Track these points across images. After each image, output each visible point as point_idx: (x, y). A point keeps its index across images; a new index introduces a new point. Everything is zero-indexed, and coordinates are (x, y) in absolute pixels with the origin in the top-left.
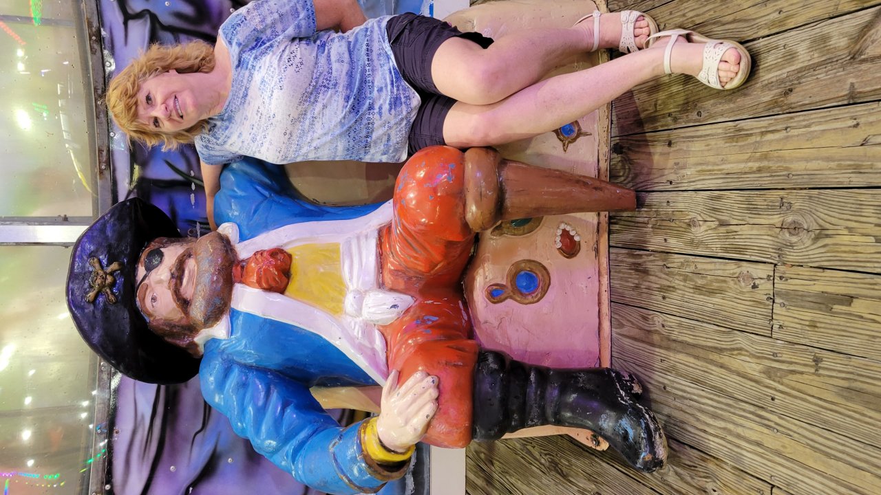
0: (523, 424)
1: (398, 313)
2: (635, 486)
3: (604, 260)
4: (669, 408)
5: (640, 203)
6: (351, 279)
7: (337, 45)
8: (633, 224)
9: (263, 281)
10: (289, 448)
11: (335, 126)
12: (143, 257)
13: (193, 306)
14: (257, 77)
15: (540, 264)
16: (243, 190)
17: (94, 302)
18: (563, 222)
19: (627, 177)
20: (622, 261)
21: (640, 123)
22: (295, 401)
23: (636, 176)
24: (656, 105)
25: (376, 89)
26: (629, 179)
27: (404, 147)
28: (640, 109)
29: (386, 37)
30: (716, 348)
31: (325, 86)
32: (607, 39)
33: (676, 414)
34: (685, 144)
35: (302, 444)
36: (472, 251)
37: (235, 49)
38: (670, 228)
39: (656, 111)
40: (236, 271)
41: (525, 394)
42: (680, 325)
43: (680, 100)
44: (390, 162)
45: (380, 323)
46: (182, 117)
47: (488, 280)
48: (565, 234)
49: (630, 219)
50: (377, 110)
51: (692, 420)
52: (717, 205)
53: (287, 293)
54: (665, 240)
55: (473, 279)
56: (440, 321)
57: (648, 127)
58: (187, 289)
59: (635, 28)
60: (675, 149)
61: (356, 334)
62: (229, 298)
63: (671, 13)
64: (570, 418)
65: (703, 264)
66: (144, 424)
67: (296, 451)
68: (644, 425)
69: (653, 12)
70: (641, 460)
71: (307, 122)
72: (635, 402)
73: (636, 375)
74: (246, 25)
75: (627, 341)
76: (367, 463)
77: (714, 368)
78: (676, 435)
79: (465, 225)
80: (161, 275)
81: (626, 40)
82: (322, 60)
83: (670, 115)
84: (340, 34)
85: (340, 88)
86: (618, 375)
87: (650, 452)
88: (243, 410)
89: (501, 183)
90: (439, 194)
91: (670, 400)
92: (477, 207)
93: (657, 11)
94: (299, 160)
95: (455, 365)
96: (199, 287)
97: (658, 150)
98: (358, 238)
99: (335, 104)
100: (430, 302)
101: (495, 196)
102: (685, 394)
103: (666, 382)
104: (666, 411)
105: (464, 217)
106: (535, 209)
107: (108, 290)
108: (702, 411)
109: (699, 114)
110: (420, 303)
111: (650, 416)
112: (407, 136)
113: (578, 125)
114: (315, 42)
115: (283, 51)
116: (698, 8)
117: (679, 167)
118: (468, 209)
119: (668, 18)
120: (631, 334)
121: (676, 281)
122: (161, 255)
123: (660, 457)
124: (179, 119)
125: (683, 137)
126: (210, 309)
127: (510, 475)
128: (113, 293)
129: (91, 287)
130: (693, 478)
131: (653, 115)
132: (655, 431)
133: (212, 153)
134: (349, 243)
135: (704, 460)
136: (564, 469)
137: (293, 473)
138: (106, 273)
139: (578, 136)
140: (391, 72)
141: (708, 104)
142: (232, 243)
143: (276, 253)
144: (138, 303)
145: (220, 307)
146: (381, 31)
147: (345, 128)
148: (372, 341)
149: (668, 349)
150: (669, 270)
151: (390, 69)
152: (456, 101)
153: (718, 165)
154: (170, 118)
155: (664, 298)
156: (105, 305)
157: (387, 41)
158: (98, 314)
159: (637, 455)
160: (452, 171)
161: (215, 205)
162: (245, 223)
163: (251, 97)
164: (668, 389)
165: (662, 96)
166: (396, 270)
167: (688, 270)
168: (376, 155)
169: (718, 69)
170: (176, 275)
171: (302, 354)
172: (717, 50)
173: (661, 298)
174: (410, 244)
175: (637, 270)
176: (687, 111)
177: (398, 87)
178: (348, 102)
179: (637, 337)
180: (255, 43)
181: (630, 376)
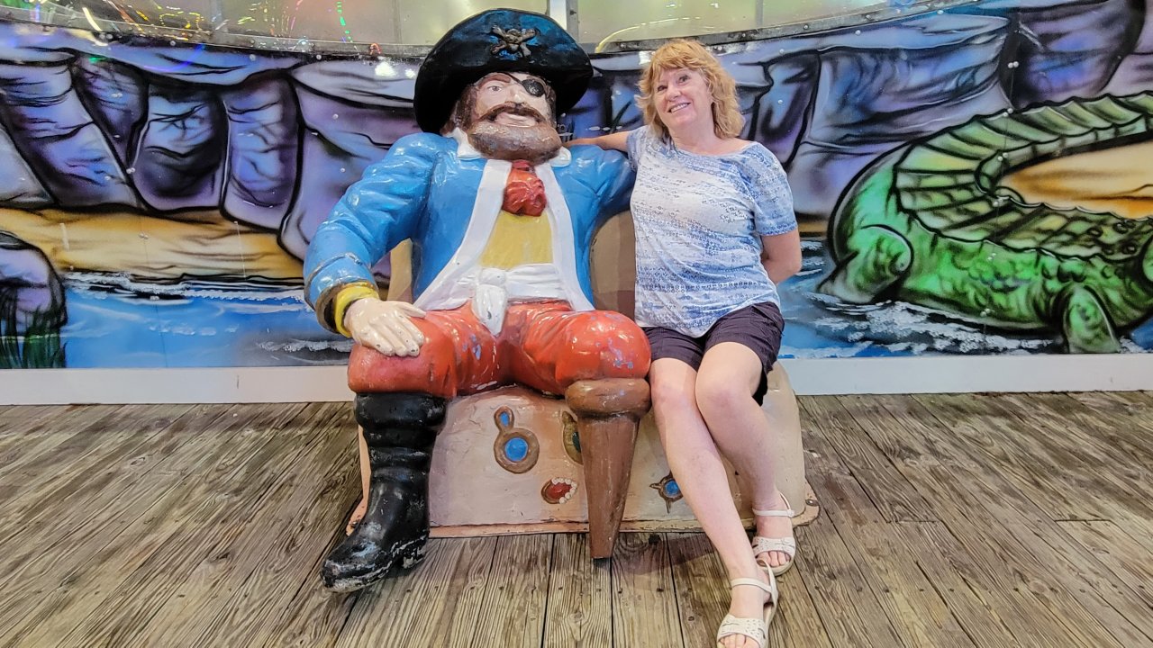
0: (371, 444)
1: (483, 319)
2: (309, 564)
3: (540, 529)
4: (388, 595)
5: (599, 562)
6: (517, 274)
7: (749, 255)
8: (578, 556)
9: (515, 188)
10: (351, 218)
11: (669, 255)
12: (537, 79)
13: (489, 124)
14: (714, 180)
15: (536, 462)
16: (603, 169)
17: (492, 33)
18: (578, 485)
19: (625, 550)
20: (539, 546)
21: (681, 560)
22: (397, 223)
23: (627, 558)
24: (700, 575)
25: (707, 292)
26: (623, 551)
27: (650, 323)
28: (696, 560)
29: (758, 302)
30: (449, 641)
31: (708, 245)
32: (766, 524)
33: (382, 602)
34: (660, 606)
35: (354, 229)
36: (547, 393)
37: (738, 157)
38: (573, 592)
39: (693, 575)
40: (524, 164)
41: (402, 445)
42: (473, 605)
43: (706, 599)
44: (636, 311)
45: (473, 302)
46: (670, 111)
47: (518, 409)
48: (567, 488)
49: (582, 553)
50: (687, 294)
51: (375, 618)
52: (598, 638)
53: (503, 212)
54: (561, 588)
55: (518, 395)
56: (475, 362)
57: (677, 568)
58: (505, 119)
59: (777, 551)
60: (655, 595)
61: (463, 279)
62: (497, 158)
63: (794, 588)
64: (378, 493)
65: (535, 626)
66: (378, 88)
67: (347, 224)
68: (369, 567)
69: (795, 569)
70: (333, 564)
71: (672, 229)
72: (393, 559)
73: (423, 561)
74: (763, 166)
75: (457, 553)
76: (333, 288)
77: (428, 639)
78: (359, 603)
79: (571, 382)
80: (519, 94)
81: (764, 543)
82: (733, 241)
83: (690, 589)
84: (760, 258)
85: (707, 258)
86: (423, 543)
87: (341, 574)
88: (388, 173)
89: (615, 416)
90: (602, 353)
91: (396, 596)
92: (590, 392)
93: (797, 575)
94: (635, 222)
95: (430, 373)
96: (506, 129)
97: (654, 579)
98: (558, 281)
99: (691, 254)
100: (495, 351)
101: (601, 410)
102: (401, 610)
103: (415, 592)
104: (385, 593)
105: (579, 380)
106: (590, 452)
107: (503, 46)
108: (383, 629)
109: (691, 618)
110: (493, 342)
111: (378, 574)
112: (661, 325)
113: (677, 499)
114: (751, 234)
115: (740, 203)
116: (800, 614)
117: (637, 600)
118: (587, 383)
119: (789, 584)
120: (464, 557)
121: (518, 600)
122: (539, 95)
123: (336, 585)
124: (667, 109)
125: (667, 603)
126: (486, 139)
127: (325, 443)
128: (501, 50)
129: (507, 31)
130: (315, 620)
131: (690, 573)
132: (363, 579)
133: (638, 142)
134: (553, 272)
135: (333, 632)
136: (329, 494)
137: (326, 223)
138: (519, 44)
139: (666, 499)
140: (724, 306)
141: (702, 627)
142: (551, 160)
143: (541, 202)
144: (492, 74)
145: (488, 149)
146: (765, 296)
147: (667, 264)
148: (455, 295)
149: (449, 593)
150: (530, 593)
151: (727, 306)
152: (697, 369)
153: (639, 639)
154: (667, 101)
155: (501, 588)
156: (490, 43)
157: (755, 302)
158: (480, 38)
159: (338, 560)
160: (626, 365)
161: (588, 146)
162: (571, 173)
163: (693, 174)
164: (408, 595)
165: (710, 581)
166: (526, 318)
167: (530, 611)
168: (642, 297)
169: (737, 634)
170: (519, 108)
171: (443, 228)
172: (757, 631)
173: (500, 585)
174: (552, 328)
175: (530, 561)
176: (694, 607)
177: (710, 314)
178: (694, 266)
179: (462, 563)
180: (745, 176)
181: (421, 556)
